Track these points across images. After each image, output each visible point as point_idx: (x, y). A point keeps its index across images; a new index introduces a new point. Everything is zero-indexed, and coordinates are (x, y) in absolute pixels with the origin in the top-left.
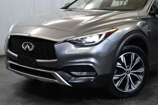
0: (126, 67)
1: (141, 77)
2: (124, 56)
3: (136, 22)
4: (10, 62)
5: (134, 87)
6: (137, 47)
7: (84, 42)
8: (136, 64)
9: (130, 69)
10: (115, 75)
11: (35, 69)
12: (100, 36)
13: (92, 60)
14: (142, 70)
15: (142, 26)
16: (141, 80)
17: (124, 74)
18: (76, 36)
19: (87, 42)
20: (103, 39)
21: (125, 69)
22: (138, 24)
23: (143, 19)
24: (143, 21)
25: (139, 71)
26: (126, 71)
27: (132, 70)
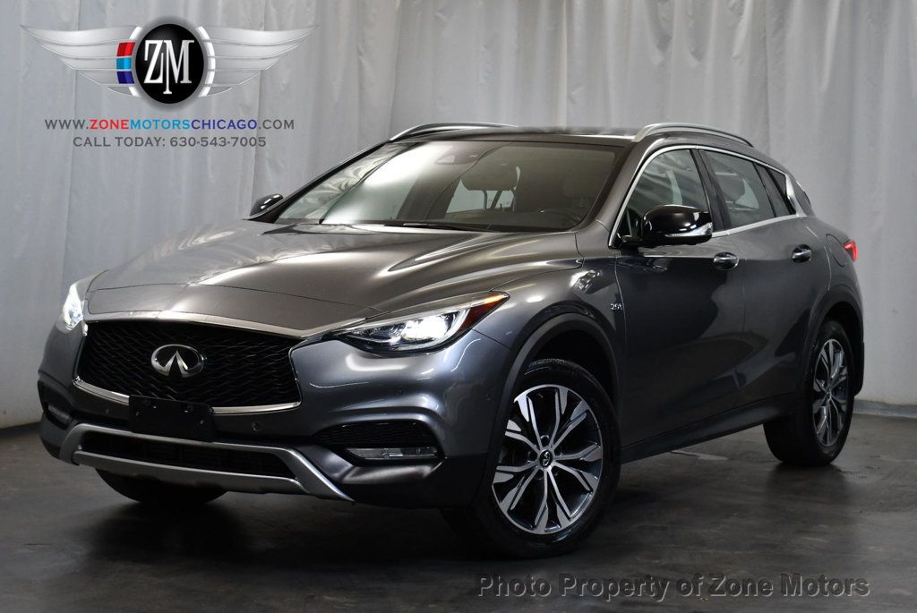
0: (539, 439)
1: (593, 480)
2: (529, 395)
3: (568, 274)
4: (86, 426)
5: (569, 518)
6: (576, 366)
7: (394, 340)
8: (571, 427)
9: (552, 447)
10: (499, 468)
11: (205, 444)
12: (450, 318)
14: (592, 453)
15: (591, 291)
16: (592, 490)
17: (530, 463)
18: (368, 320)
19: (405, 338)
20: (460, 330)
21: (534, 447)
22: (575, 279)
23: (588, 264)
24: (592, 271)
25: (585, 456)
26: (539, 454)
27: (557, 451)
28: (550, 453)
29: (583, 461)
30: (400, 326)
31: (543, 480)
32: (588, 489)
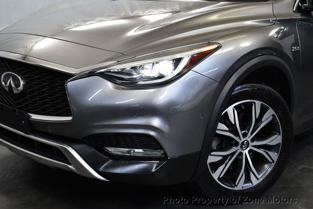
0: (240, 133)
1: (274, 156)
5: (258, 179)
8: (262, 125)
9: (249, 138)
10: (213, 153)
12: (177, 62)
13: (156, 122)
14: (276, 140)
15: (281, 38)
16: (273, 161)
17: (234, 149)
18: (119, 63)
19: (143, 76)
21: (237, 139)
22: (273, 33)
23: (283, 22)
24: (283, 28)
25: (271, 142)
26: (240, 142)
27: (252, 140)
28: (248, 141)
29: (269, 145)
30: (142, 67)
31: (242, 158)
32: (271, 161)
